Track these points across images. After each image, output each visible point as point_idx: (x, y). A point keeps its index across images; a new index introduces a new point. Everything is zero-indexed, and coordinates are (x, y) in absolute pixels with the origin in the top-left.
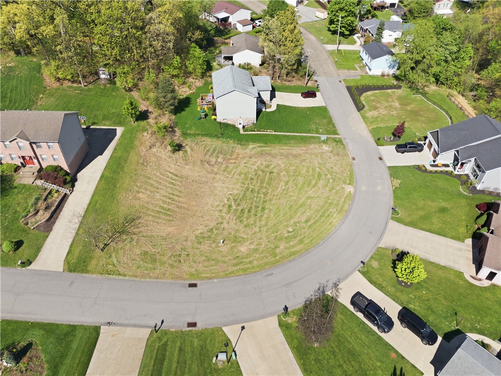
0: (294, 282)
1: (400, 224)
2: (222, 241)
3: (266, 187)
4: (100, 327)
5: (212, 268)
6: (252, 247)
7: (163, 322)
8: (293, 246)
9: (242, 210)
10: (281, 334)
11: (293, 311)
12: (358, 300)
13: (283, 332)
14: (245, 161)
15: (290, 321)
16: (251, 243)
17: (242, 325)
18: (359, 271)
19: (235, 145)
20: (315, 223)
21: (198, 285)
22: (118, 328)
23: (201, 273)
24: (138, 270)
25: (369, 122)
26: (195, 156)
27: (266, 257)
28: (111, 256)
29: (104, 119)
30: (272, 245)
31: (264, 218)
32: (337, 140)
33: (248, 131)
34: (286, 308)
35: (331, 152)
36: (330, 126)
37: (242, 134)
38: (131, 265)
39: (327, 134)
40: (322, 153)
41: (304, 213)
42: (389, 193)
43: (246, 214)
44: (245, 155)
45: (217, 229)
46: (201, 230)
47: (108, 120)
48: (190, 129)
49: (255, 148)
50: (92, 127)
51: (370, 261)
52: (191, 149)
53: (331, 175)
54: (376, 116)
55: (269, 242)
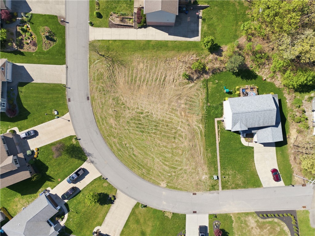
0: (93, 144)
1: (134, 206)
2: (116, 110)
3: (161, 134)
4: (65, 64)
5: (98, 106)
6: (114, 125)
7: (70, 88)
8: (115, 145)
9: (140, 120)
10: (67, 136)
11: (78, 142)
12: (85, 172)
13: (68, 137)
14: (184, 121)
15: (73, 140)
16: (116, 124)
17: (70, 120)
18: (102, 176)
19: (201, 115)
20: (133, 159)
21: (88, 101)
22: (65, 71)
23: (95, 102)
24: (93, 73)
25: (240, 217)
26: (185, 90)
27: (107, 132)
28: (98, 59)
29: (209, 25)
30: (115, 135)
31: (135, 132)
32: (215, 187)
33: (218, 124)
34: (80, 139)
35: (200, 180)
36: (233, 185)
37: (214, 120)
38: (95, 70)
39: (222, 181)
40: (198, 173)
41: (141, 154)
42: (160, 208)
43: (137, 122)
44: (191, 122)
45: (124, 107)
46: (123, 99)
47: (208, 28)
48: (213, 83)
49: (199, 128)
50: (200, 20)
51: (108, 183)
52: (191, 87)
53: (175, 175)
54: (249, 224)
55: (118, 133)
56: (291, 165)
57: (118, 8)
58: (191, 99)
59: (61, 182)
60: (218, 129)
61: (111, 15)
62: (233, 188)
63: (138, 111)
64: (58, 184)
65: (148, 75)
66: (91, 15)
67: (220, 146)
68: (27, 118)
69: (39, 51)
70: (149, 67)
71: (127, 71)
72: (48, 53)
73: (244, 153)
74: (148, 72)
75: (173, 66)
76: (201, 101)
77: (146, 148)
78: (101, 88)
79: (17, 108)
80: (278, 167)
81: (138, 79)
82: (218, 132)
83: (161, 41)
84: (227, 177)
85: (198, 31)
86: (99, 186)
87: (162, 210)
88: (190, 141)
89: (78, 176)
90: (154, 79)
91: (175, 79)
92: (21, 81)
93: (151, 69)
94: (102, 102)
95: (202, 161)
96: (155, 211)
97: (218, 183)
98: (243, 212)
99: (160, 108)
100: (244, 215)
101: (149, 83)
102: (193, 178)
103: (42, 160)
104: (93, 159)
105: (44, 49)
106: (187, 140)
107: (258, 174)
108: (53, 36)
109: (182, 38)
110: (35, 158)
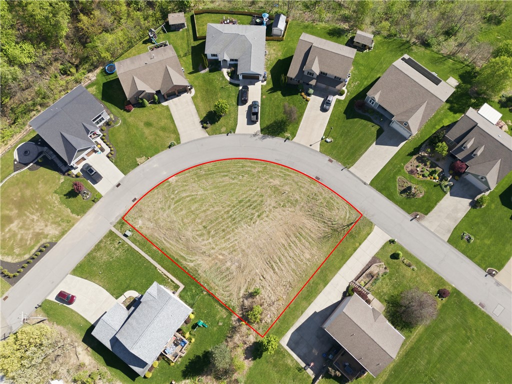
0: (270, 149)
1: (180, 137)
2: (284, 195)
3: (222, 217)
4: (369, 184)
5: (302, 181)
6: (271, 180)
7: (342, 170)
8: (249, 166)
9: (254, 209)
10: (298, 132)
11: (284, 138)
12: (251, 122)
13: (296, 133)
14: (212, 251)
15: (290, 135)
16: (270, 183)
17: (310, 147)
18: (234, 133)
19: (202, 274)
20: (223, 172)
21: (315, 177)
22: (362, 179)
23: (310, 181)
24: (339, 202)
25: (68, 224)
26: (243, 281)
27: (270, 170)
28: (349, 217)
29: (289, 369)
30: (260, 174)
31: (247, 195)
32: (120, 226)
33: (176, 284)
34: (285, 141)
35: (141, 216)
36: (102, 245)
37: (184, 285)
38: (341, 207)
39: (118, 237)
40: (149, 220)
41: (221, 182)
42: (155, 158)
43: (255, 205)
44: (205, 258)
45: (280, 205)
46: (289, 210)
47: (286, 365)
48: (221, 318)
49: (191, 260)
50: (303, 365)
51: (223, 133)
52: (240, 290)
53: (169, 197)
54: (53, 226)
55: (260, 178)
56: (58, 324)
57: (388, 281)
58: (227, 279)
59: (262, 97)
60: (171, 280)
61: (385, 268)
62: (101, 241)
63: (264, 215)
64: (262, 94)
65: (292, 254)
66: (402, 249)
67: (152, 266)
68: (344, 113)
69: (402, 171)
70: (299, 262)
71: (314, 236)
72: (394, 178)
73: (121, 284)
74: (295, 257)
75: (278, 288)
76: (216, 288)
77: (222, 192)
78: (318, 198)
79: (360, 112)
80: (71, 309)
81: (297, 242)
82: (167, 276)
83: (315, 297)
84: (117, 246)
85: (292, 350)
86: (228, 123)
87: (152, 158)
88: (188, 240)
89: (253, 113)
90: (282, 257)
91: (263, 280)
92: (384, 133)
93: (295, 262)
94: (303, 188)
95: (156, 234)
96: (157, 151)
97: (121, 232)
98: (70, 231)
99: (248, 238)
100: (66, 229)
101: (283, 249)
102: (150, 211)
103: (295, 97)
104: (257, 137)
105: (400, 177)
106: (191, 239)
107: (86, 280)
108: (407, 195)
109: (301, 324)
110: (301, 92)
